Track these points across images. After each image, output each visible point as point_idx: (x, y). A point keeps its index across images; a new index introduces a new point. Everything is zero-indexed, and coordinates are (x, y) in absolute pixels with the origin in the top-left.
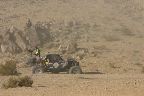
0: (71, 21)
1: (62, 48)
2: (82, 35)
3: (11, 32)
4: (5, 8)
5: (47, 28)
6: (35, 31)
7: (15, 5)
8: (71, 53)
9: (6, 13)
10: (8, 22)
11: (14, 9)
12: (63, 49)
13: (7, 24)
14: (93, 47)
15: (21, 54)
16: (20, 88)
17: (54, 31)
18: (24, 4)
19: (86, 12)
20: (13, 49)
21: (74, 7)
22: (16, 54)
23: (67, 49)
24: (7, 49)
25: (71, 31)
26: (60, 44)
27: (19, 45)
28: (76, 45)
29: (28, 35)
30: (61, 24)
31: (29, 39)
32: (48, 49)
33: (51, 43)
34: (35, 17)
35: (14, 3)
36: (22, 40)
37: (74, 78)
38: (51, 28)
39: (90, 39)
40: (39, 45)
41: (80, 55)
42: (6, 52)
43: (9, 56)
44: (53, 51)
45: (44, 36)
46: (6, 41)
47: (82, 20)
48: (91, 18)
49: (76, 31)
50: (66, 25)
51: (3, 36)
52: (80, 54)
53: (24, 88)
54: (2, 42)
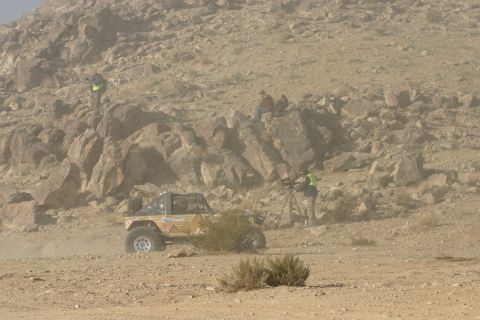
0: (403, 89)
1: (379, 169)
2: (437, 131)
3: (229, 126)
4: (208, 55)
5: (334, 112)
6: (299, 122)
7: (237, 46)
8: (408, 185)
9: (213, 70)
10: (220, 96)
11: (234, 57)
12: (384, 174)
13: (214, 103)
14: (473, 166)
15: (259, 190)
16: (272, 291)
17: (355, 121)
18: (261, 45)
19: (448, 63)
20: (236, 176)
21: (410, 49)
22: (245, 190)
23: (395, 173)
24: (219, 176)
25: (405, 120)
26: (372, 160)
27: (252, 163)
28: (420, 161)
29: (277, 134)
30: (374, 98)
31: (282, 144)
32: (336, 175)
33: (346, 155)
34: (296, 81)
35: (233, 41)
36: (261, 148)
37: (424, 257)
38: (344, 111)
39: (463, 142)
40: (310, 162)
41: (435, 190)
42: (216, 184)
43: (224, 197)
44: (355, 180)
45: (326, 136)
46: (216, 153)
47: (435, 85)
48: (461, 80)
49: (420, 118)
50: (389, 102)
51: (207, 139)
52: (436, 186)
53: (283, 289)
54: (204, 155)
